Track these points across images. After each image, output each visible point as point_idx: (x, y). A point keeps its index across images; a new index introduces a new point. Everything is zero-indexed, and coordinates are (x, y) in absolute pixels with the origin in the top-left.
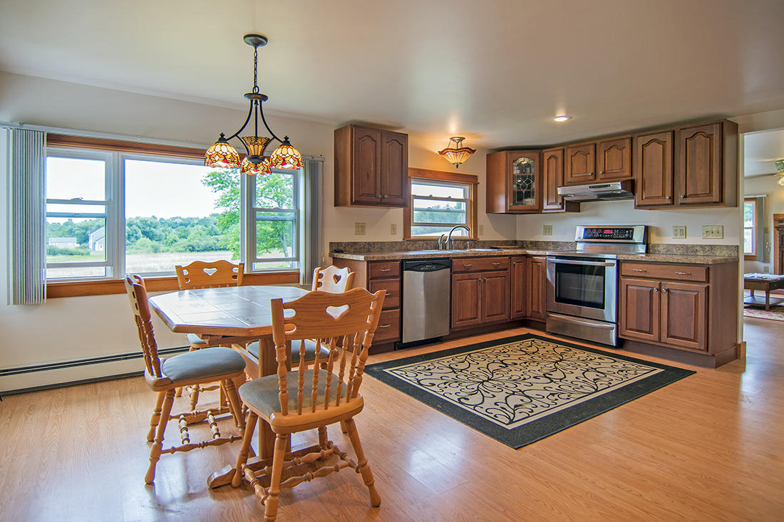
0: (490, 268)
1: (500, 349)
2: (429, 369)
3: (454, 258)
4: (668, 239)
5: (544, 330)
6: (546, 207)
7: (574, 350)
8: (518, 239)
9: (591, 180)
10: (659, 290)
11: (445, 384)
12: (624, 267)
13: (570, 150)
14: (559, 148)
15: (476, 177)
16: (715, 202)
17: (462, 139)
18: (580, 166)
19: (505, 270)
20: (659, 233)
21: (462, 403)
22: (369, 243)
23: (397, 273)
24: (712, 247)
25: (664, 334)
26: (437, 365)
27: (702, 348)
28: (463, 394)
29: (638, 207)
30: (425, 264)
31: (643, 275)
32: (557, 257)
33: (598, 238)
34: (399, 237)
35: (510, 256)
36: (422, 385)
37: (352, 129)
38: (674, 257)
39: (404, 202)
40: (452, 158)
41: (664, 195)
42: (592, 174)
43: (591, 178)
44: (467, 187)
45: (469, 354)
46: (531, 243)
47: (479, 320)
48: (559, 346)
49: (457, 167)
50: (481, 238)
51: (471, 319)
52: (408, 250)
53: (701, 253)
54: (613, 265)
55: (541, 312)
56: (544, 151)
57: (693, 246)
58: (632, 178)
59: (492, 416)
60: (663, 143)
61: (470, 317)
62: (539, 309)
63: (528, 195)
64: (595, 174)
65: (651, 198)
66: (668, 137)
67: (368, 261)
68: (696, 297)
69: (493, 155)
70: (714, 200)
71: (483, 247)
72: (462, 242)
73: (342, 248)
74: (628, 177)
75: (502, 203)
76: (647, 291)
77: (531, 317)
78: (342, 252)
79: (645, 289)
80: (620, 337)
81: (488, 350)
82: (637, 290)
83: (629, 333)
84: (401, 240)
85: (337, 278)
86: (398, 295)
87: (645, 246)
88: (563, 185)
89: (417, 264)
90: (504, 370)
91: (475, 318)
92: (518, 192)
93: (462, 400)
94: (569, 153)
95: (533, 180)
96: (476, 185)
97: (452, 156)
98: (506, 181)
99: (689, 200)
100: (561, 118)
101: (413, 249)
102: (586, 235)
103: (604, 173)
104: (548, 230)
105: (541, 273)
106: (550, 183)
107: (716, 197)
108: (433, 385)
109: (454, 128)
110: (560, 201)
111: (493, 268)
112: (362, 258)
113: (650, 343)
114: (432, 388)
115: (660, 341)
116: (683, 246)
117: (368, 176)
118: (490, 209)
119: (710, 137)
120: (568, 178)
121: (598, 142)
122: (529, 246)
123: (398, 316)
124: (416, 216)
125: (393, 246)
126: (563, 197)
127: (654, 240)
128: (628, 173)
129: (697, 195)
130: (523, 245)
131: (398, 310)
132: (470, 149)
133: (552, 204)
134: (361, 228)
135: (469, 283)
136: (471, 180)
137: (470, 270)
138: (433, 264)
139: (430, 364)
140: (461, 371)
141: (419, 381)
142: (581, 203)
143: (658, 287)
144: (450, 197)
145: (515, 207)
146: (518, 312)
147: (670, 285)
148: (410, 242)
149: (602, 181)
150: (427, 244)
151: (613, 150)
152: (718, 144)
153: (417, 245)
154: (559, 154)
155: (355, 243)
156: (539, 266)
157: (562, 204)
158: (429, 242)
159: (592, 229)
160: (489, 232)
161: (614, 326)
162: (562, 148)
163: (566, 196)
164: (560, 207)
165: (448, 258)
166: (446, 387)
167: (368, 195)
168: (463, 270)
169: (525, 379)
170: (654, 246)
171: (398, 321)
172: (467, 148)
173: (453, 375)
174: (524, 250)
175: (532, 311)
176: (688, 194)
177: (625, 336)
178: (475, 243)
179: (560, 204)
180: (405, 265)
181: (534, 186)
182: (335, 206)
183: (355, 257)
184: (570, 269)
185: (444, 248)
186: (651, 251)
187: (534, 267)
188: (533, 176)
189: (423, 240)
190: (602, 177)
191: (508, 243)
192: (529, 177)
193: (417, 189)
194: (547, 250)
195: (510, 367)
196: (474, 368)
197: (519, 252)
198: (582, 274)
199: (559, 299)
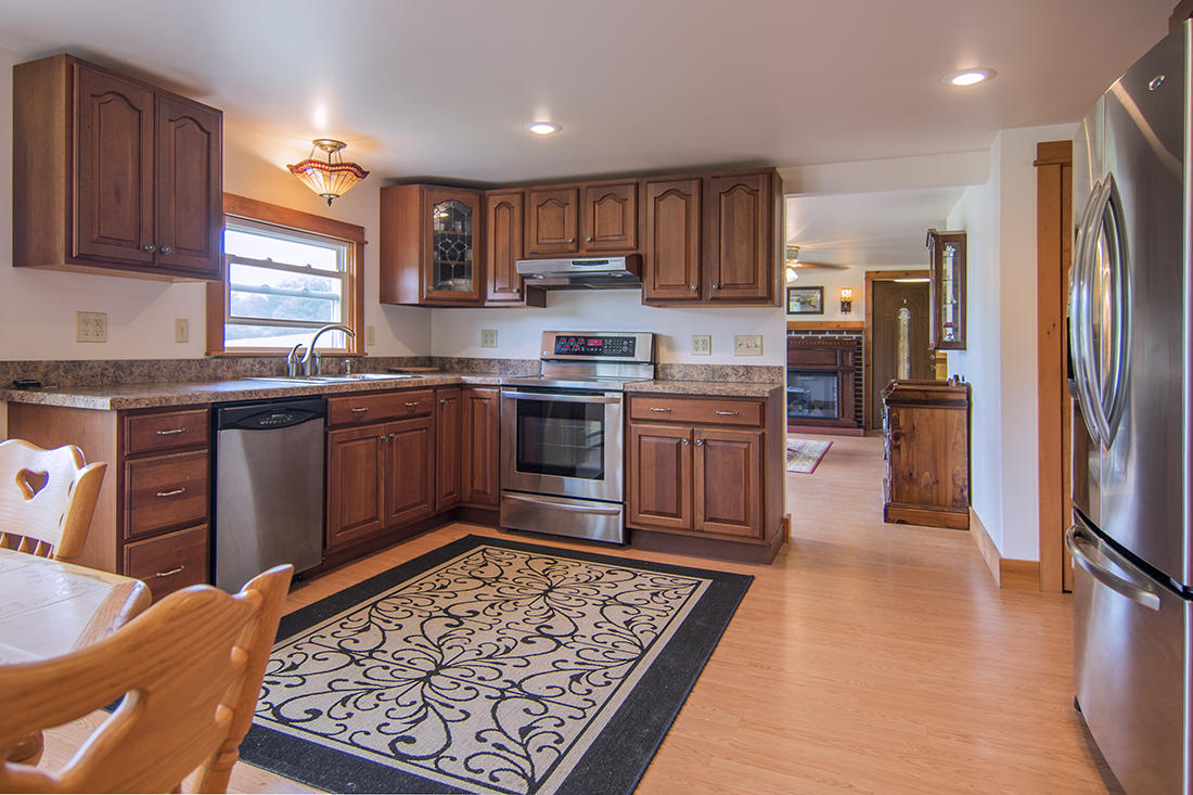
0: (401, 414)
1: (433, 578)
2: (294, 667)
3: (332, 395)
4: (685, 357)
5: (494, 524)
6: (491, 295)
7: (562, 562)
8: (433, 355)
9: (571, 252)
10: (692, 442)
11: (344, 702)
12: (636, 403)
13: (534, 195)
14: (513, 190)
15: (360, 230)
16: (761, 298)
17: (339, 146)
18: (550, 223)
19: (427, 415)
20: (671, 347)
21: (404, 758)
22: (117, 365)
23: (203, 437)
24: (748, 369)
25: (700, 517)
26: (311, 650)
27: (757, 535)
28: (396, 727)
29: (648, 301)
30: (268, 413)
31: (666, 417)
32: (520, 388)
33: (578, 353)
34: (195, 349)
35: (436, 388)
36: (286, 721)
37: (70, 70)
38: (695, 384)
39: (209, 267)
40: (319, 183)
41: (687, 283)
42: (573, 241)
43: (572, 247)
44: (345, 249)
45: (374, 605)
46: (460, 361)
47: (381, 522)
48: (533, 555)
49: (330, 202)
50: (371, 352)
51: (365, 522)
52: (216, 379)
53: (732, 378)
54: (616, 401)
55: (489, 491)
56: (488, 192)
57: (722, 367)
58: (638, 252)
59: (484, 778)
60: (686, 197)
61: (363, 519)
62: (485, 486)
63: (461, 272)
64: (578, 241)
65: (668, 287)
66: (694, 188)
67: (120, 412)
68: (747, 451)
69: (394, 190)
70: (760, 295)
71: (375, 371)
72: (334, 362)
73: (36, 377)
74: (631, 249)
75: (411, 285)
76: (671, 445)
77: (471, 502)
78: (37, 386)
79: (669, 441)
80: (629, 526)
81: (408, 587)
82: (657, 444)
83: (645, 518)
84: (201, 355)
85: (34, 482)
86: (204, 490)
87: (652, 367)
88: (523, 258)
89: (251, 414)
90: (458, 633)
91: (372, 520)
92: (442, 265)
93: (402, 747)
94: (533, 200)
95: (470, 245)
96: (361, 245)
97: (321, 180)
98: (421, 243)
99: (724, 293)
100: (542, 129)
101: (230, 374)
102: (559, 347)
103: (593, 240)
104: (489, 338)
105: (489, 418)
106: (500, 251)
107: (762, 292)
108: (316, 713)
109: (322, 117)
110: (517, 286)
111: (406, 412)
112: (103, 403)
113: (678, 532)
114: (316, 725)
115: (693, 528)
116: (707, 367)
117: (118, 194)
118: (388, 295)
119: (754, 193)
120: (532, 246)
121: (583, 185)
122: (456, 366)
123: (204, 540)
124: (239, 303)
125: (180, 371)
126: (523, 277)
127: (665, 357)
128: (631, 243)
129: (735, 286)
130: (443, 365)
131: (206, 526)
132: (359, 168)
133: (502, 290)
134: (93, 324)
135: (361, 448)
136: (350, 234)
137: (363, 420)
138: (289, 410)
139: (291, 649)
140: (370, 657)
141: (276, 710)
142: (548, 292)
143: (689, 437)
144: (309, 266)
145: (436, 294)
146: (447, 495)
147: (707, 433)
148: (221, 362)
149: (591, 254)
150: (262, 364)
151: (609, 202)
152: (765, 207)
153: (239, 368)
154: (515, 201)
155: (78, 364)
156: (485, 405)
157: (521, 291)
158: (265, 360)
159: (568, 338)
160: (385, 341)
161: (619, 508)
162: (520, 190)
163: (530, 276)
164: (517, 296)
165: (319, 397)
166: (350, 715)
167: (119, 242)
168: (351, 420)
169: (508, 650)
170: (665, 367)
171: (203, 551)
172: (354, 165)
173: (355, 673)
174: (457, 376)
175: (472, 491)
176: (722, 284)
177: (638, 524)
178: (361, 362)
179: (518, 291)
180: (220, 415)
181: (471, 255)
182: (16, 264)
183: (81, 401)
184: (535, 408)
185: (301, 373)
186: (660, 376)
187: (476, 405)
188: (470, 237)
189: (254, 357)
190: (591, 246)
191: (419, 363)
192: (462, 238)
193: (237, 241)
194: (488, 374)
195: (467, 624)
196: (394, 642)
197: (449, 378)
198: (541, 416)
199: (522, 467)
